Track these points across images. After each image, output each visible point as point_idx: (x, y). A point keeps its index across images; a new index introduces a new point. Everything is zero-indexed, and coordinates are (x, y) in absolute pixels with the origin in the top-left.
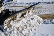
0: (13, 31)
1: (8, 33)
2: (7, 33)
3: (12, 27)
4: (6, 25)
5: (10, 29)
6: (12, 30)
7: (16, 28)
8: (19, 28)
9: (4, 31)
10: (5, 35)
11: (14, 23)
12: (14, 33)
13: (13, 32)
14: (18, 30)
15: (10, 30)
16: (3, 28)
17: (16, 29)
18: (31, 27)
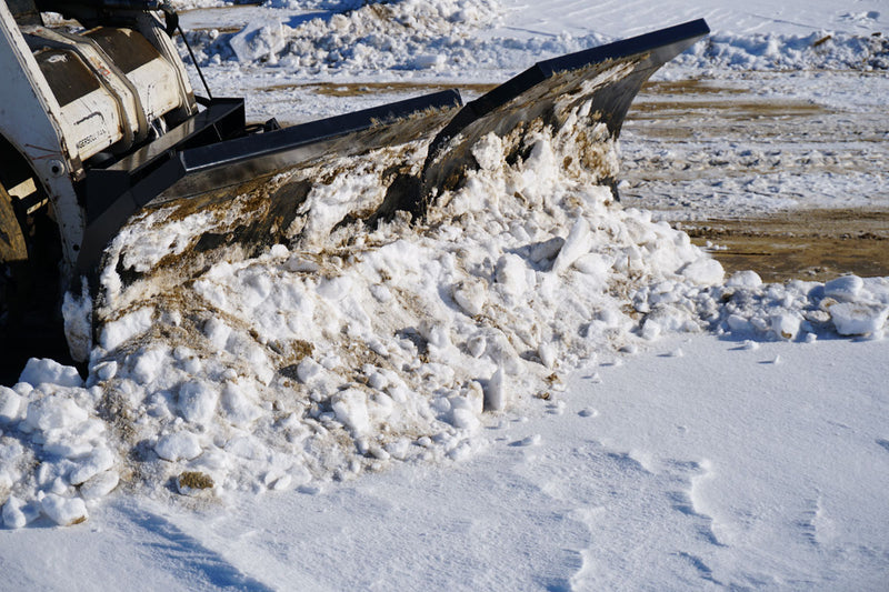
0: (220, 378)
1: (148, 400)
2: (132, 396)
3: (221, 332)
4: (136, 305)
5: (185, 352)
6: (212, 365)
7: (275, 348)
8: (305, 349)
9: (98, 379)
10: (100, 425)
11: (251, 282)
12: (227, 405)
13: (209, 400)
14: (290, 372)
15: (180, 364)
16: (97, 340)
17: (260, 357)
18: (495, 353)
